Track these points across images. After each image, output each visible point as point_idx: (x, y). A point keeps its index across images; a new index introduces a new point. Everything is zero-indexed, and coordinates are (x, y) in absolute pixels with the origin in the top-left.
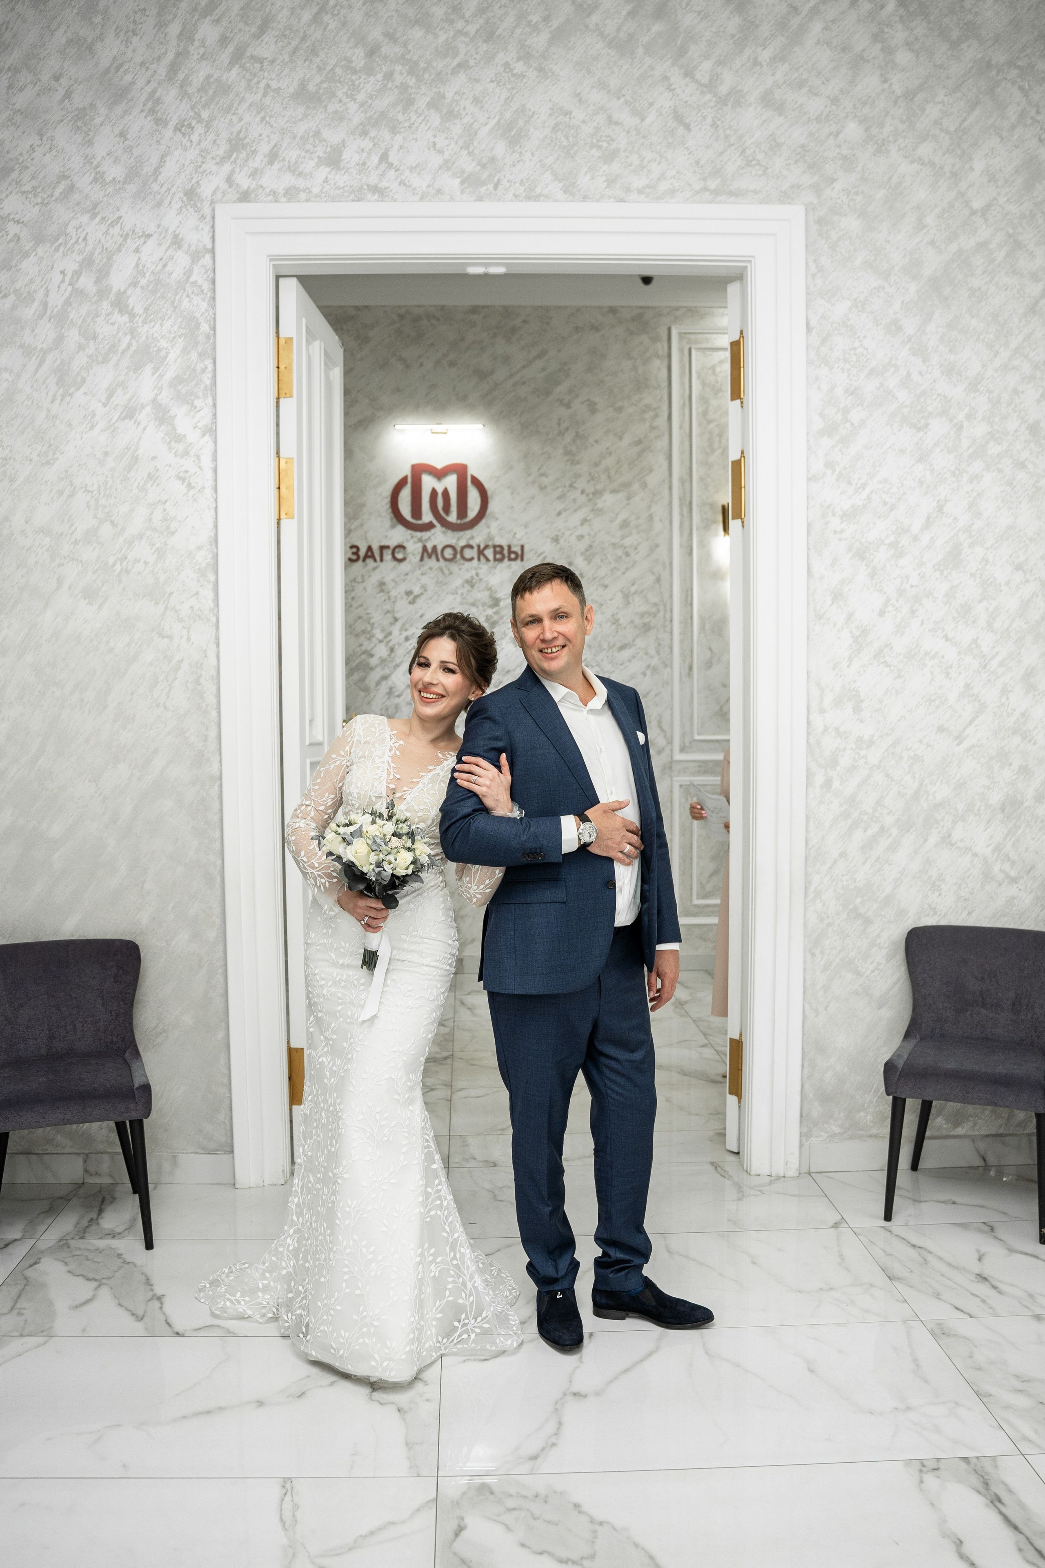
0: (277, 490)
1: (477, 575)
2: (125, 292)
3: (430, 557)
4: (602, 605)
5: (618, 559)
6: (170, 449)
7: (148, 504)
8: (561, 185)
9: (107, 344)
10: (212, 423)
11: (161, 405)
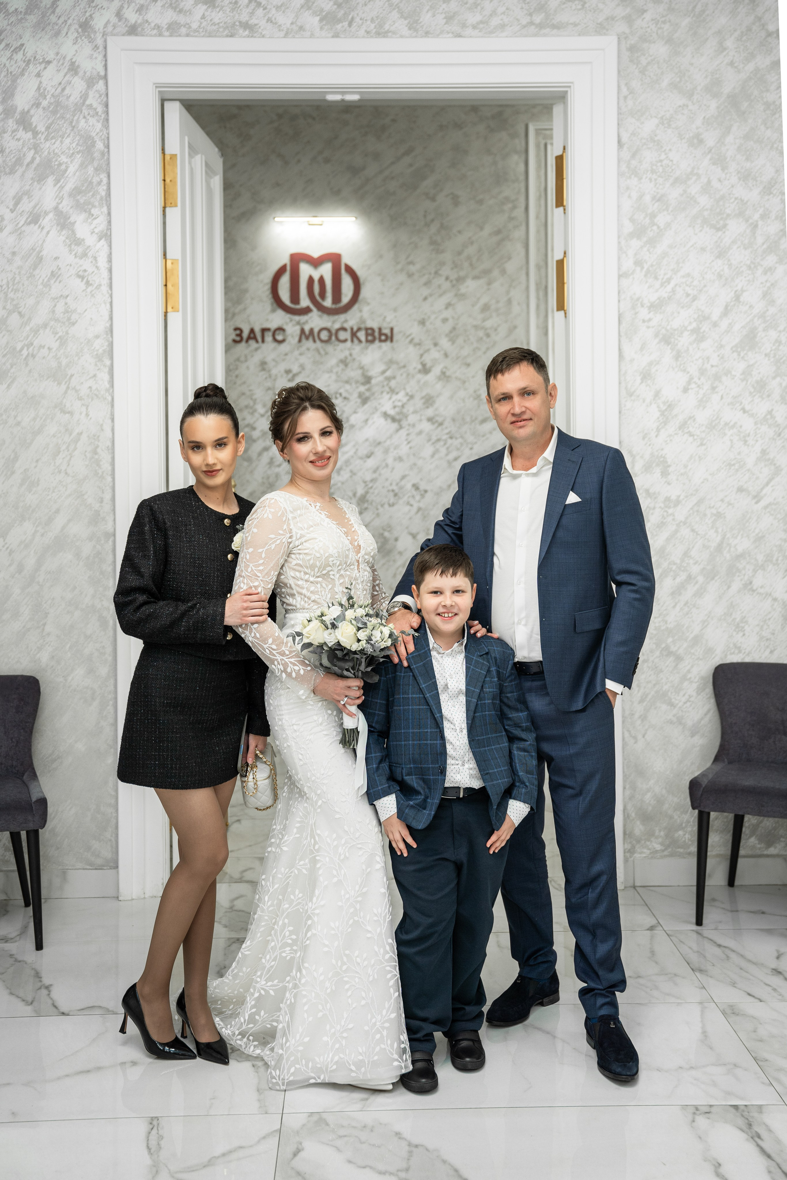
0: (164, 288)
1: (351, 355)
2: (28, 111)
3: (307, 338)
4: (464, 382)
5: (480, 340)
6: (71, 251)
7: (52, 298)
8: (407, 22)
9: (14, 157)
10: (107, 229)
11: (62, 212)
